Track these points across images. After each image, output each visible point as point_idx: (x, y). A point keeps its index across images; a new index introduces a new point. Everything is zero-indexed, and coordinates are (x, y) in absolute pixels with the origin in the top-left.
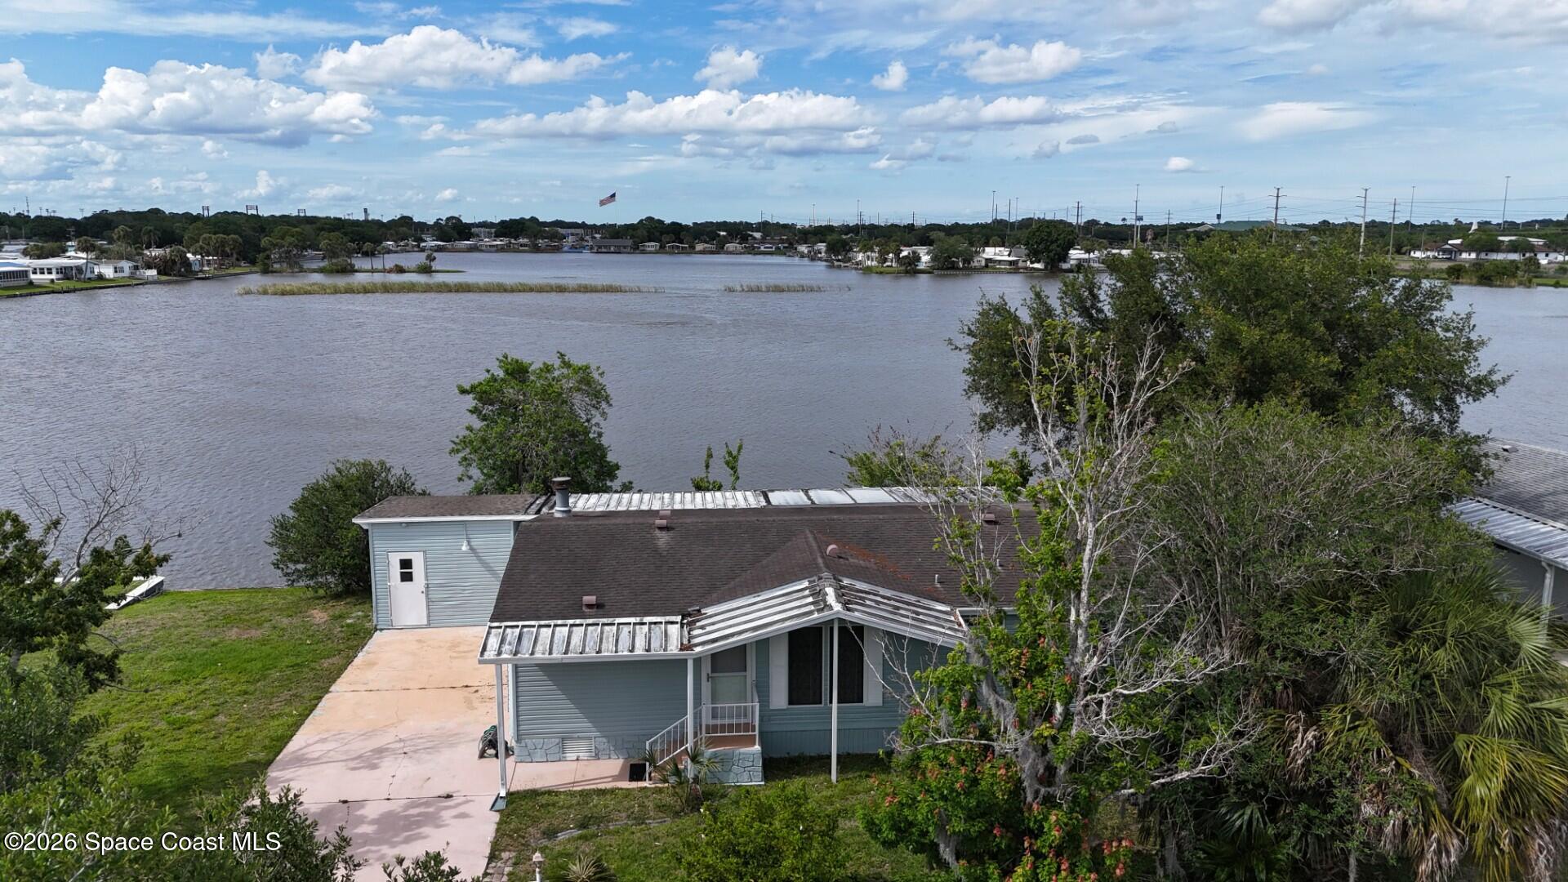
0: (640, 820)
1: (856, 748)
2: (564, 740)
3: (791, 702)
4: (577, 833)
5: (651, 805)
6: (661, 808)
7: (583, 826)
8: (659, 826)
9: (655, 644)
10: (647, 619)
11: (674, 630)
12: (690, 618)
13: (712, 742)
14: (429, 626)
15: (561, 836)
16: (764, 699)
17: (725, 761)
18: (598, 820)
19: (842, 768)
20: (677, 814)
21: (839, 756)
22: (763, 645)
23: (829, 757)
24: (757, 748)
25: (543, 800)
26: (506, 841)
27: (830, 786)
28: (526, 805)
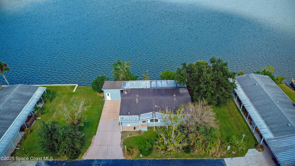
3: (150, 122)
9: (136, 119)
10: (135, 116)
11: (138, 117)
13: (142, 127)
14: (111, 100)
16: (148, 122)
24: (147, 128)
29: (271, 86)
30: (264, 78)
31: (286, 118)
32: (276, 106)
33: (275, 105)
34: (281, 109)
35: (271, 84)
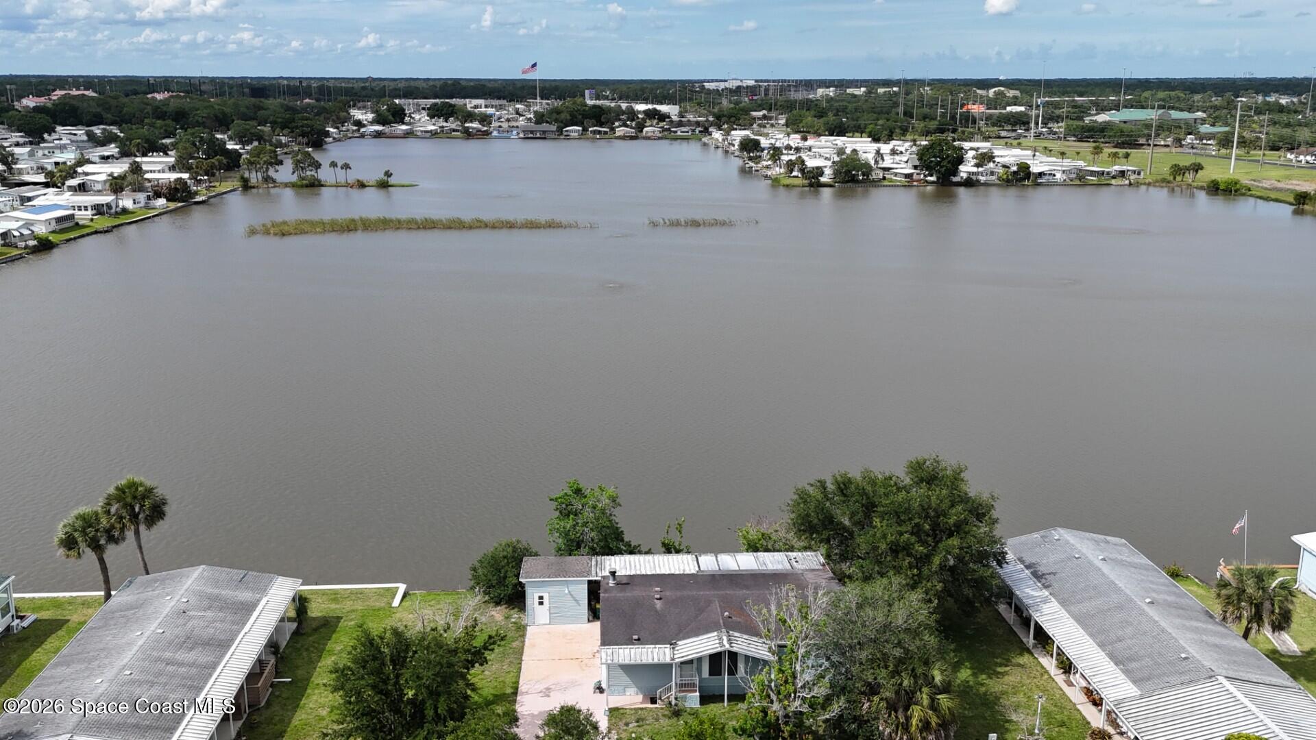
0: (657, 720)
1: (734, 692)
2: (626, 687)
3: (710, 675)
4: (636, 724)
5: (660, 714)
6: (664, 716)
7: (637, 722)
8: (664, 722)
9: (661, 658)
10: (657, 646)
11: (667, 651)
12: (673, 645)
13: (680, 692)
14: (550, 624)
15: (631, 725)
16: (700, 675)
17: (684, 698)
18: (643, 720)
19: (729, 700)
20: (670, 718)
21: (728, 695)
22: (700, 660)
23: (724, 695)
24: (698, 694)
25: (621, 711)
26: (612, 727)
27: (724, 708)
28: (615, 713)
29: (1129, 563)
30: (1108, 542)
31: (1176, 640)
32: (1142, 613)
33: (1140, 609)
34: (1157, 619)
35: (1128, 559)
